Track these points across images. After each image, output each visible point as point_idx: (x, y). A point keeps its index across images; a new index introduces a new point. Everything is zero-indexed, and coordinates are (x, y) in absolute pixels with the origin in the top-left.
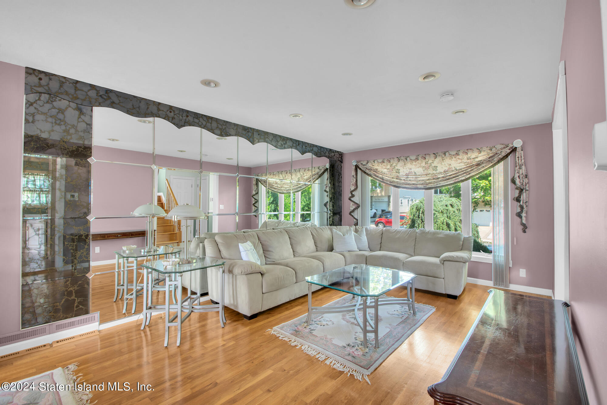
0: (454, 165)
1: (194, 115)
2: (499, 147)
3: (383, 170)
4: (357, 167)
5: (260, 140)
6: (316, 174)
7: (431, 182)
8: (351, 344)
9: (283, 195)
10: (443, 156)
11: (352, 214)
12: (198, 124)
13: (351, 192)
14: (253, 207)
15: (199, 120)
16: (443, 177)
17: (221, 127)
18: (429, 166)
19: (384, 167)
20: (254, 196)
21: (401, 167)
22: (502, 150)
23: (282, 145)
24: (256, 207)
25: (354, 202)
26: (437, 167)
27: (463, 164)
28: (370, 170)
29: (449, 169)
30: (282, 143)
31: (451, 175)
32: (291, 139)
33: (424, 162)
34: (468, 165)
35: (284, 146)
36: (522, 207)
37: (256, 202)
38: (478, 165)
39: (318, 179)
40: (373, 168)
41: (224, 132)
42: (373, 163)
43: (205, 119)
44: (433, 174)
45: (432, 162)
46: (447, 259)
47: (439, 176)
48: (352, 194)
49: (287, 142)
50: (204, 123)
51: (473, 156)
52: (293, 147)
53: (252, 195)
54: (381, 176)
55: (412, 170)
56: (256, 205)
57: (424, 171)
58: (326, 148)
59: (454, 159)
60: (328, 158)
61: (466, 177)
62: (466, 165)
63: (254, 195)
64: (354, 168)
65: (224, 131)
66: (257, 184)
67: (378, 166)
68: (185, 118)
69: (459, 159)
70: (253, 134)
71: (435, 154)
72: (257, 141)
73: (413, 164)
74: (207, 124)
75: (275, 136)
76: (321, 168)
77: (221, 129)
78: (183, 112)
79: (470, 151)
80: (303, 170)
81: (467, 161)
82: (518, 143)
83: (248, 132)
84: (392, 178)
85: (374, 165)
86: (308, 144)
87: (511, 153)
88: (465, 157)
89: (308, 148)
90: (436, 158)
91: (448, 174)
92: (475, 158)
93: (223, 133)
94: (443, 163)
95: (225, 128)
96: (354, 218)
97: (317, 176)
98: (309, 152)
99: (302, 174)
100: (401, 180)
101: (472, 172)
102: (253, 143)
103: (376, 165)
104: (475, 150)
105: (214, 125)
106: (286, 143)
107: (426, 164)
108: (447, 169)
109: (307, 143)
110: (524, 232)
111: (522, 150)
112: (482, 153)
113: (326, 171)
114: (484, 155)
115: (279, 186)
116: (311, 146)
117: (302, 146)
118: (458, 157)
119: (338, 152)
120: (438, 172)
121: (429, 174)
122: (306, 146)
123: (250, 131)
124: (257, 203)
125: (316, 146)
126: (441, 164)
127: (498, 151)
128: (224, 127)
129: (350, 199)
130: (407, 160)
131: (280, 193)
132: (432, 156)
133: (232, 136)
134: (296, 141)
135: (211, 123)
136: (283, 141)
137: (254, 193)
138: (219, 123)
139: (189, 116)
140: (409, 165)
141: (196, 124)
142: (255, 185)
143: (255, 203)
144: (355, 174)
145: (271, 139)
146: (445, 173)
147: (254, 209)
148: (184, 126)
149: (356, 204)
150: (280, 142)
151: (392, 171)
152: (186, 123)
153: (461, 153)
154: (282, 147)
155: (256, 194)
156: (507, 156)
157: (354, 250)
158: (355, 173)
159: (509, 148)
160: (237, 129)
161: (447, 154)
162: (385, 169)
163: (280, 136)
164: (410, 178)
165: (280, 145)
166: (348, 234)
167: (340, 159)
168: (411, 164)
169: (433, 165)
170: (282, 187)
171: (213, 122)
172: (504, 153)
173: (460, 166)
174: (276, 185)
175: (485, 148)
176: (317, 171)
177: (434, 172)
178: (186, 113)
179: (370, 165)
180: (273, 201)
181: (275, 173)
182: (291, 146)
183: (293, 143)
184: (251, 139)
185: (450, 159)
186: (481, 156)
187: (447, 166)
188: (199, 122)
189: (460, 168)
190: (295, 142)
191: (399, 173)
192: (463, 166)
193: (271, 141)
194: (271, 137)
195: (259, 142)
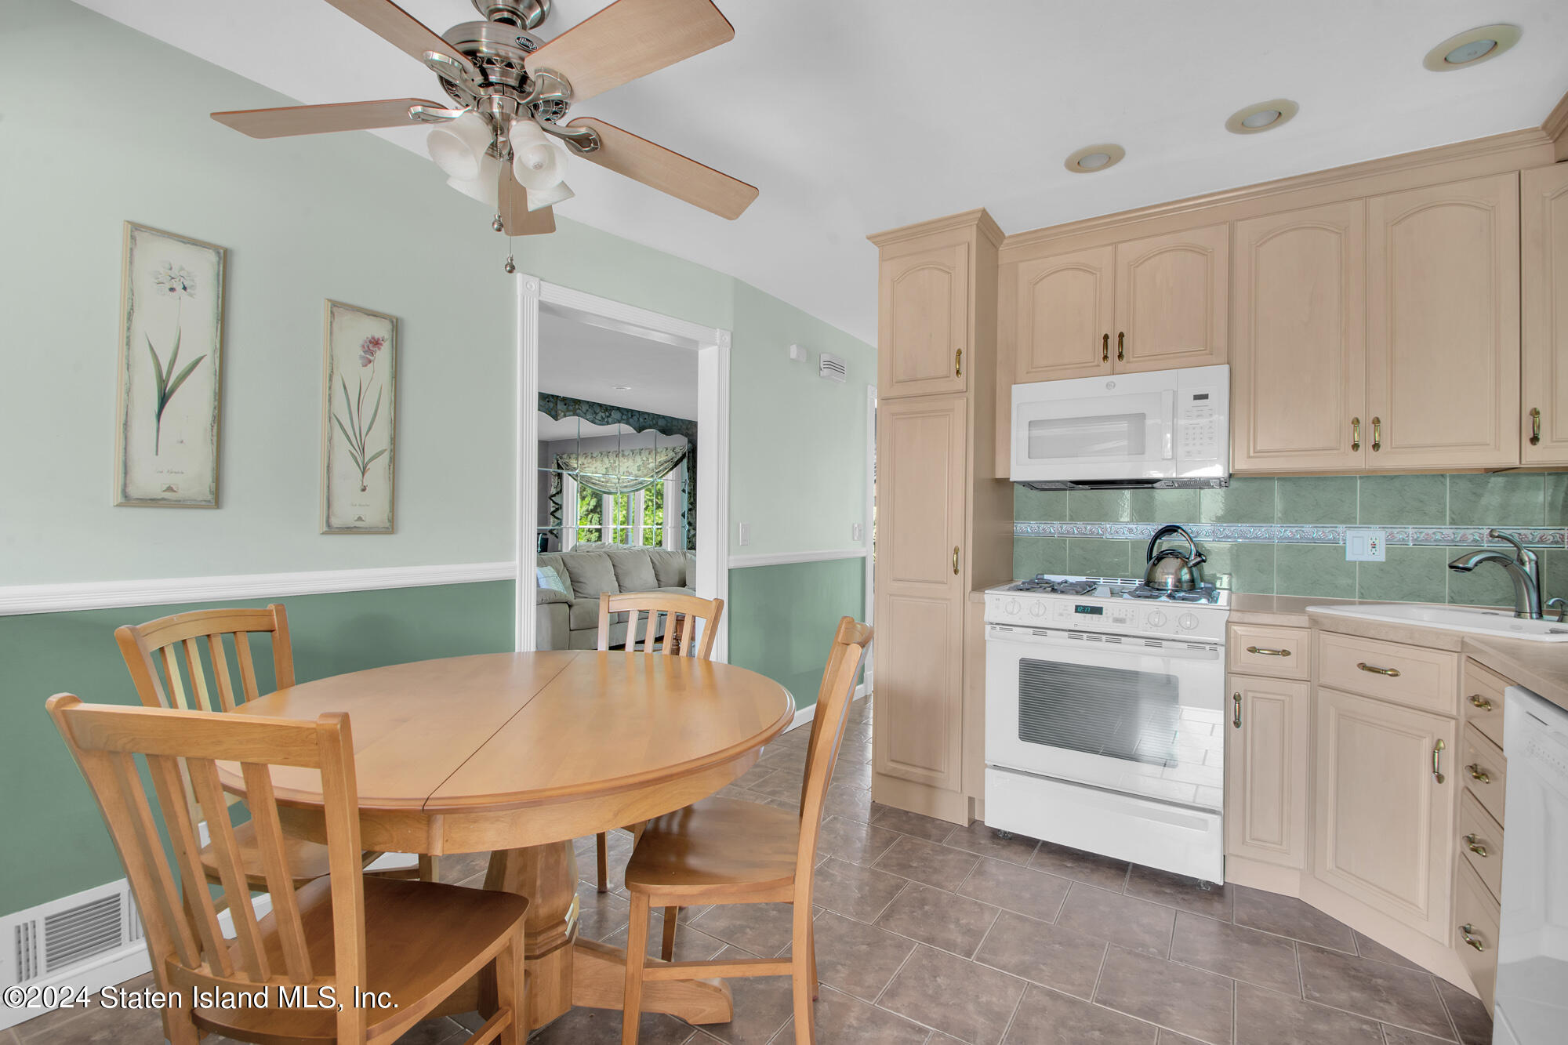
5: (567, 414)
9: (611, 496)
14: (552, 519)
20: (552, 498)
24: (557, 518)
32: (619, 409)
35: (606, 420)
37: (557, 509)
39: (672, 469)
53: (549, 495)
56: (557, 514)
58: (682, 420)
60: (686, 436)
63: (554, 495)
66: (559, 475)
70: (556, 404)
72: (562, 414)
75: (591, 405)
76: (677, 450)
80: (647, 452)
83: (547, 401)
86: (648, 414)
89: (650, 421)
97: (670, 465)
98: (650, 427)
99: (645, 459)
102: (556, 418)
106: (610, 414)
109: (646, 413)
116: (653, 419)
117: (639, 419)
122: (645, 419)
123: (552, 400)
124: (560, 511)
125: (664, 417)
131: (605, 493)
134: (628, 410)
136: (604, 412)
137: (553, 491)
142: (555, 476)
143: (554, 511)
145: (584, 410)
147: (554, 522)
150: (601, 414)
154: (603, 421)
155: (558, 493)
163: (600, 405)
165: (600, 418)
170: (607, 482)
174: (597, 478)
176: (671, 454)
180: (596, 507)
181: (594, 456)
182: (619, 418)
183: (623, 414)
184: (553, 413)
190: (625, 413)
193: (585, 414)
194: (585, 408)
195: (565, 416)
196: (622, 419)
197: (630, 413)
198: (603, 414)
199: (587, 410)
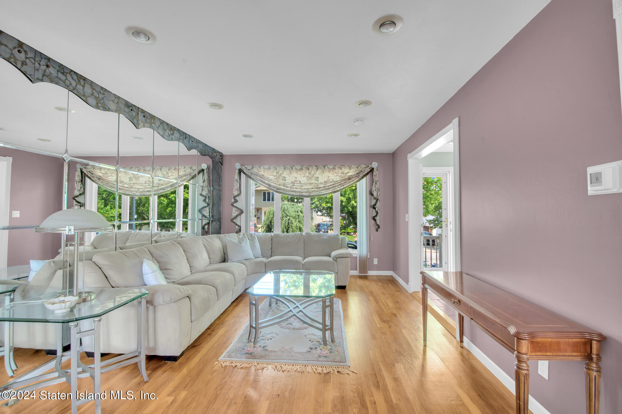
0: (332, 178)
1: (59, 67)
2: (363, 166)
3: (269, 176)
4: (240, 171)
5: (146, 125)
6: (187, 175)
7: (314, 191)
8: (312, 347)
10: (323, 168)
11: (234, 221)
12: (64, 82)
13: (235, 197)
15: (66, 77)
16: (324, 187)
17: (97, 96)
18: (312, 177)
19: (271, 174)
20: (76, 198)
21: (287, 175)
22: (365, 169)
23: (169, 135)
25: (237, 208)
26: (318, 178)
27: (339, 177)
28: (257, 175)
29: (328, 180)
30: (170, 134)
31: (330, 185)
32: (178, 130)
33: (308, 173)
34: (342, 179)
35: (171, 137)
36: (377, 213)
38: (349, 179)
40: (259, 174)
41: (100, 103)
42: (259, 168)
43: (75, 77)
44: (316, 183)
45: (314, 173)
46: (339, 257)
47: (320, 186)
48: (235, 199)
49: (175, 133)
50: (74, 83)
51: (346, 172)
52: (180, 140)
53: (73, 196)
54: (267, 182)
55: (298, 179)
57: (308, 180)
58: (210, 147)
59: (332, 172)
60: (211, 158)
61: (341, 188)
62: (340, 178)
63: (77, 196)
64: (237, 171)
65: (102, 102)
66: (83, 181)
67: (264, 172)
68: (44, 68)
69: (335, 172)
70: (138, 114)
71: (317, 166)
72: (142, 124)
73: (298, 173)
74: (78, 86)
75: (162, 122)
77: (96, 98)
78: (42, 58)
79: (344, 167)
81: (341, 175)
82: (375, 165)
83: (131, 110)
84: (279, 185)
85: (260, 170)
87: (370, 171)
88: (340, 171)
89: (194, 144)
90: (317, 170)
91: (327, 185)
92: (347, 173)
93: (99, 105)
94: (323, 175)
95: (103, 99)
96: (237, 225)
98: (195, 149)
100: (288, 187)
101: (346, 184)
102: (136, 126)
103: (262, 171)
104: (347, 166)
105: (88, 90)
106: (173, 133)
107: (309, 174)
108: (326, 180)
109: (193, 137)
110: (377, 231)
111: (377, 171)
112: (352, 170)
113: (201, 172)
114: (354, 171)
115: (126, 186)
116: (196, 142)
117: (189, 140)
118: (334, 171)
119: (219, 152)
120: (319, 182)
121: (312, 184)
122: (193, 141)
123: (135, 110)
125: (202, 143)
126: (322, 175)
127: (362, 169)
128: (101, 96)
129: (232, 205)
130: (292, 169)
132: (315, 167)
133: (112, 111)
134: (184, 133)
135: (83, 86)
136: (170, 130)
137: (77, 193)
138: (94, 89)
139: (51, 67)
140: (294, 174)
141: (60, 81)
142: (79, 182)
144: (238, 179)
145: (157, 125)
146: (325, 183)
148: (42, 80)
149: (240, 209)
150: (168, 131)
151: (279, 178)
152: (44, 77)
153: (337, 168)
154: (170, 138)
155: (80, 195)
156: (368, 174)
157: (251, 258)
158: (238, 177)
159: (369, 168)
160: (118, 103)
161: (326, 167)
162: (272, 175)
163: (167, 124)
164: (296, 186)
165: (167, 135)
166: (245, 242)
167: (220, 160)
168: (296, 173)
169: (315, 176)
171: (86, 84)
172: (366, 171)
173: (336, 179)
174: (121, 185)
175: (353, 166)
177: (317, 182)
178: (46, 61)
179: (255, 170)
183: (181, 135)
184: (135, 121)
185: (328, 172)
186: (351, 172)
187: (327, 178)
188: (66, 81)
189: (337, 180)
190: (182, 134)
191: (285, 180)
192: (338, 179)
193: (158, 128)
194: (158, 123)
195: (144, 126)
196: (180, 139)
197: (184, 135)
198: (169, 132)
199: (159, 126)
